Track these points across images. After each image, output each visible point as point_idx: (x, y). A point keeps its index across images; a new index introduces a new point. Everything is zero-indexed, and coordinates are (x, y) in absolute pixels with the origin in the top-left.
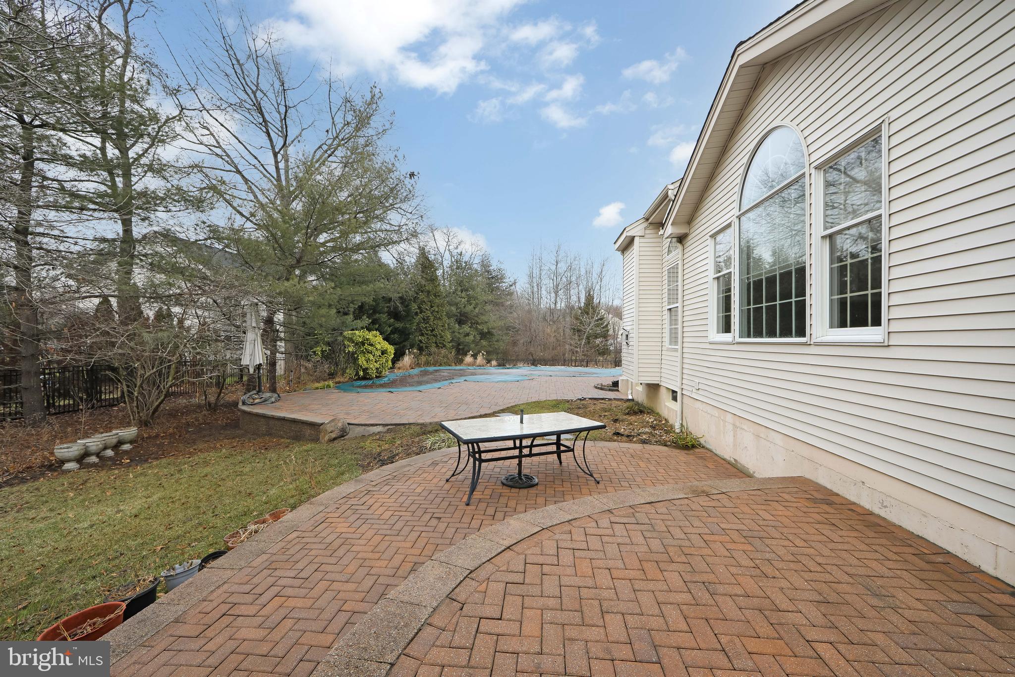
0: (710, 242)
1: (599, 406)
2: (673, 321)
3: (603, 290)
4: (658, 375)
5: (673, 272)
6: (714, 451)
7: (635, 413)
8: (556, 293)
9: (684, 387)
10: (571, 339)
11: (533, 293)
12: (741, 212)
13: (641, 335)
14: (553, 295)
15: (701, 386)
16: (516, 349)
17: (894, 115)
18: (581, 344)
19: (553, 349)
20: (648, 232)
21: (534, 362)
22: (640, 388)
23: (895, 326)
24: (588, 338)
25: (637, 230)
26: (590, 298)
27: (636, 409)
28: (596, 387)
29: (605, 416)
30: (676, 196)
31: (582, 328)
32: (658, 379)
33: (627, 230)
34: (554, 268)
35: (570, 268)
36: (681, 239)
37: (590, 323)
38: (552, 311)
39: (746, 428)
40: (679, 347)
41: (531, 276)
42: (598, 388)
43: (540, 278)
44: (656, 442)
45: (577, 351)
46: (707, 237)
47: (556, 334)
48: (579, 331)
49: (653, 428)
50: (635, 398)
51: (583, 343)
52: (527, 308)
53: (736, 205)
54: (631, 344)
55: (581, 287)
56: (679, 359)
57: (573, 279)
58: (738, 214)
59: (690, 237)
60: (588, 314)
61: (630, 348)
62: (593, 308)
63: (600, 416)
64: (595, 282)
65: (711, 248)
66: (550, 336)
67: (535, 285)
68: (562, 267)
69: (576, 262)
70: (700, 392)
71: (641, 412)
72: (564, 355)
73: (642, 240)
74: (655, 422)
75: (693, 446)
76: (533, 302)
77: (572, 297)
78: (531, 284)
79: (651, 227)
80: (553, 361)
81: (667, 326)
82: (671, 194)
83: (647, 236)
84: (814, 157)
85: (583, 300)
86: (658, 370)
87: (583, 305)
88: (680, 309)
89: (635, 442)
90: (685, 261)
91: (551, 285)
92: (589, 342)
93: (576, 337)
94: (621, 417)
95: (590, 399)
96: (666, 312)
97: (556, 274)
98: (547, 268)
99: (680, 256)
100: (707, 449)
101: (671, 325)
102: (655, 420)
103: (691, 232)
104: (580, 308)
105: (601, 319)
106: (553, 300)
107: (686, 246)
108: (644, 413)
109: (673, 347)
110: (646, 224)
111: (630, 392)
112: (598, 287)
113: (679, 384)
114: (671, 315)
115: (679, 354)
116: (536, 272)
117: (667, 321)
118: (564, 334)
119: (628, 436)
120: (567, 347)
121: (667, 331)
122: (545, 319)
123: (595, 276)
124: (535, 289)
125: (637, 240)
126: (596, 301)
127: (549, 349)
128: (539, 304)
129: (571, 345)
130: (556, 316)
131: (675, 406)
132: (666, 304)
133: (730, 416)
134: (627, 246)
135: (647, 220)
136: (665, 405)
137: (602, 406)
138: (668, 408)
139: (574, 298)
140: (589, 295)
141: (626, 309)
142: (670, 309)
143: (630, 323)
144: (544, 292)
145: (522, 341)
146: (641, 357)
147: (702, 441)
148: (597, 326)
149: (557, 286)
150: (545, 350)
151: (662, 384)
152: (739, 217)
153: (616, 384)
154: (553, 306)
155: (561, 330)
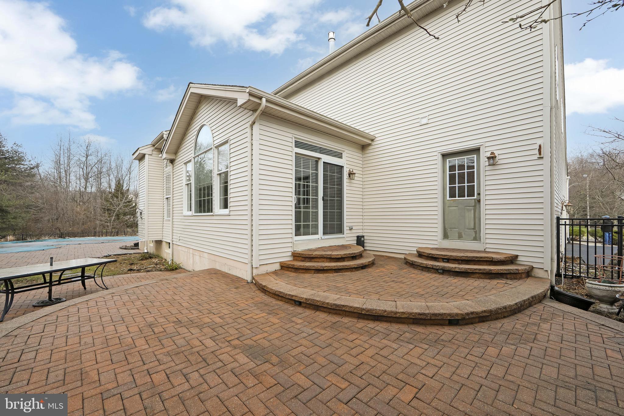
0: (184, 166)
1: (121, 258)
2: (168, 205)
3: (131, 181)
4: (162, 235)
5: (168, 177)
6: (186, 269)
7: (146, 259)
8: (87, 180)
9: (174, 240)
10: (101, 216)
11: (60, 177)
12: (195, 156)
13: (149, 212)
14: (83, 181)
15: (181, 238)
16: (40, 225)
17: (231, 138)
18: (110, 220)
19: (83, 224)
20: (154, 153)
21: (62, 236)
22: (152, 245)
23: (232, 209)
24: (118, 215)
25: (147, 151)
26: (119, 185)
27: (148, 256)
28: (121, 248)
29: (124, 263)
30: (167, 138)
31: (112, 208)
32: (161, 237)
33: (140, 149)
34: (84, 159)
35: (100, 161)
36: (172, 161)
37: (119, 204)
38: (81, 194)
39: (197, 254)
40: (171, 219)
41: (58, 163)
42: (123, 249)
43: (68, 165)
44: (156, 270)
45: (108, 226)
46: (182, 163)
47: (85, 212)
48: (108, 210)
49: (156, 264)
50: (149, 251)
51: (113, 219)
52: (52, 190)
53: (193, 152)
54: (143, 217)
55: (112, 176)
56: (171, 225)
57: (104, 170)
58: (194, 156)
59: (176, 161)
60: (117, 197)
61: (143, 220)
62: (122, 193)
63: (121, 263)
64: (124, 174)
65: (184, 169)
66: (80, 214)
67: (62, 171)
68: (93, 160)
69: (107, 158)
70: (180, 241)
71: (151, 258)
72: (95, 228)
73: (150, 157)
74: (158, 262)
75: (176, 269)
76: (60, 185)
77: (103, 184)
78: (58, 168)
79: (156, 150)
80: (83, 234)
81: (166, 207)
82: (165, 137)
83: (153, 155)
84: (215, 142)
85: (113, 186)
86: (161, 232)
87: (113, 190)
88: (171, 198)
89: (142, 272)
90: (174, 173)
91: (81, 173)
92: (118, 219)
93: (106, 214)
94: (135, 262)
95: (114, 255)
96: (165, 200)
97: (86, 164)
98: (76, 158)
99: (171, 170)
100: (184, 269)
101: (168, 207)
102: (159, 260)
103: (177, 158)
104: (110, 193)
105: (129, 202)
106: (83, 185)
107: (175, 165)
108: (152, 258)
109: (169, 219)
110: (153, 148)
111: (146, 248)
112: (127, 178)
113: (171, 239)
114: (168, 202)
115: (171, 222)
116: (64, 160)
117: (166, 205)
118: (95, 213)
119: (138, 270)
120: (98, 222)
121: (165, 210)
122: (73, 199)
123: (124, 169)
124: (63, 174)
125: (147, 156)
126: (125, 188)
127: (78, 224)
128: (68, 187)
129: (101, 221)
130: (86, 198)
131: (169, 251)
132: (165, 195)
133: (191, 250)
134: (141, 158)
135: (154, 146)
136: (165, 252)
137: (123, 258)
138: (167, 253)
139: (105, 185)
140: (119, 184)
141: (141, 196)
142: (167, 198)
143: (143, 205)
144: (73, 178)
145: (46, 219)
146: (149, 225)
147: (181, 265)
148: (126, 206)
149: (88, 174)
150: (73, 225)
151: (164, 240)
152: (194, 158)
153: (137, 245)
154: (83, 189)
155: (92, 209)
